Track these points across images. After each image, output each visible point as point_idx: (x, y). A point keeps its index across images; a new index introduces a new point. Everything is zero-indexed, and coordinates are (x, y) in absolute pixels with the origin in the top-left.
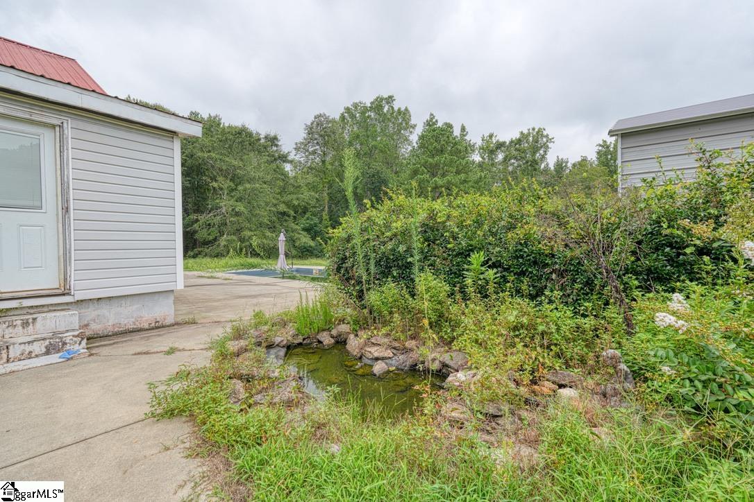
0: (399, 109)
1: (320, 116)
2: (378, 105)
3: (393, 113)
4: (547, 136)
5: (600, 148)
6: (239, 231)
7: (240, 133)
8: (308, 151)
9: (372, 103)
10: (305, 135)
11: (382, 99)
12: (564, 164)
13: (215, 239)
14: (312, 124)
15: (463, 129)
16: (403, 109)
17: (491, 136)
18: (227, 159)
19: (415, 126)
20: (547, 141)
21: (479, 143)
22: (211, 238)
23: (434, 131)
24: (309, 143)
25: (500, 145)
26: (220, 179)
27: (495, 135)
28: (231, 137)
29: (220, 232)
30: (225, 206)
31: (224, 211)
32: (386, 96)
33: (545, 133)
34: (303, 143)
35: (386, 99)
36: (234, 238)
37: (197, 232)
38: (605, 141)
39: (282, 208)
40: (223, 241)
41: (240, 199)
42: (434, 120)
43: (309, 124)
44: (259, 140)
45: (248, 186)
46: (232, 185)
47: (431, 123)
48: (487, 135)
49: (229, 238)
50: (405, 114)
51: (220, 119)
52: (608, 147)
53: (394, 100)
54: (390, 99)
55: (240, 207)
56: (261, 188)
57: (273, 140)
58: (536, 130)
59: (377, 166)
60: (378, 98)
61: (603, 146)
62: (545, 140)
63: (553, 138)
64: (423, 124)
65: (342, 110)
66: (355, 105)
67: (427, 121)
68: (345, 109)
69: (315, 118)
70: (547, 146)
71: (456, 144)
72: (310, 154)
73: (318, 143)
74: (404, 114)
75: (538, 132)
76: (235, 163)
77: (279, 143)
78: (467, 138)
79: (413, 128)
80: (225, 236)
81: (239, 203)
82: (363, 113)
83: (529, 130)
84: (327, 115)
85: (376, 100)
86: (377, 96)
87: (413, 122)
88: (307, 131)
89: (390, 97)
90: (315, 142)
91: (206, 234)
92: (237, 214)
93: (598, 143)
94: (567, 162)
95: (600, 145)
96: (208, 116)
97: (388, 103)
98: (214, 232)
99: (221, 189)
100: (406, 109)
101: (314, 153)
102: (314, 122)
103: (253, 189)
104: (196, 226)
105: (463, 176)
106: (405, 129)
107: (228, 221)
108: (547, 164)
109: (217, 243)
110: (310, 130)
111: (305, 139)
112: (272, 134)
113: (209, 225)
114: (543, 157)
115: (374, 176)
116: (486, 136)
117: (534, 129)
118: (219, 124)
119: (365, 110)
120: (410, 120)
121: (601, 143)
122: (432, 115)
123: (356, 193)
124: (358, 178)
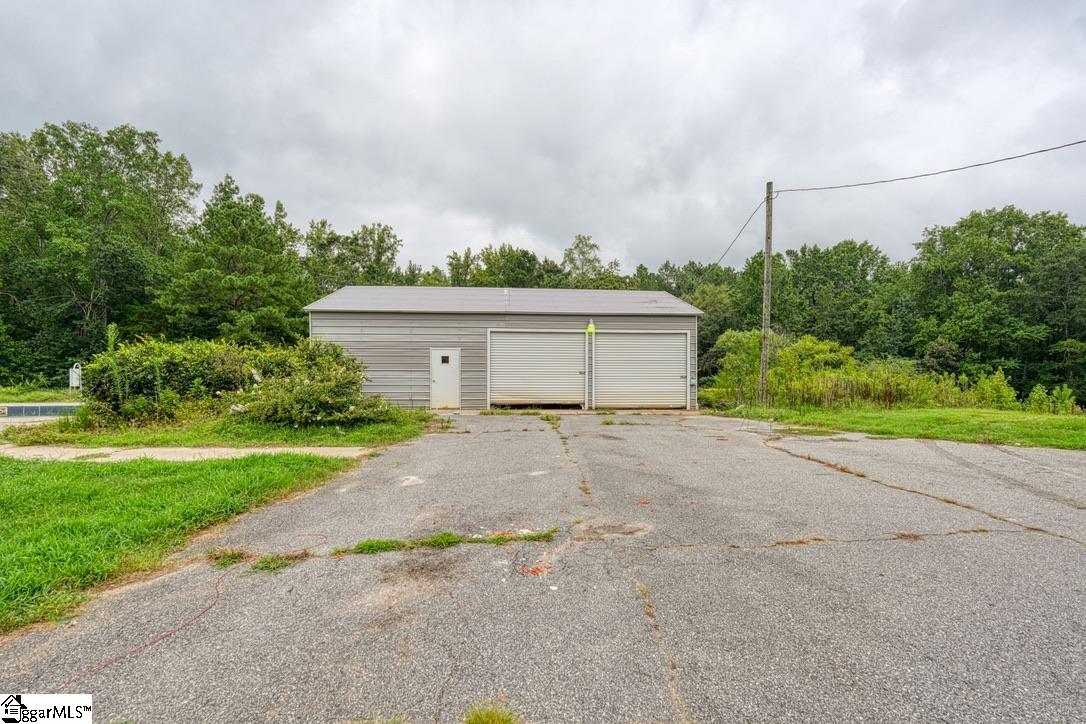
0: (168, 155)
2: (124, 139)
3: (155, 158)
4: (395, 237)
5: (451, 260)
9: (111, 133)
11: (133, 133)
12: (417, 272)
15: (279, 207)
16: (176, 156)
17: (324, 224)
19: (200, 186)
20: (395, 243)
21: (304, 230)
23: (230, 207)
25: (334, 240)
27: (328, 223)
32: (140, 130)
33: (393, 233)
35: (142, 134)
38: (455, 253)
42: (232, 186)
47: (226, 190)
48: (318, 220)
50: (180, 165)
52: (459, 260)
53: (159, 140)
54: (150, 138)
58: (382, 227)
59: (122, 240)
60: (124, 128)
61: (453, 258)
62: (392, 240)
63: (402, 241)
64: (213, 188)
66: (73, 128)
67: (221, 185)
71: (264, 232)
74: (178, 163)
75: (384, 230)
78: (287, 221)
79: (196, 189)
82: (90, 144)
83: (374, 225)
85: (121, 130)
86: (123, 124)
87: (195, 179)
89: (151, 134)
93: (448, 254)
94: (420, 270)
95: (451, 257)
97: (145, 142)
100: (183, 158)
105: (273, 277)
106: (181, 188)
108: (399, 269)
114: (391, 260)
116: (316, 222)
117: (379, 225)
119: (93, 142)
120: (189, 175)
121: (452, 255)
122: (228, 177)
123: (72, 280)
124: (77, 255)
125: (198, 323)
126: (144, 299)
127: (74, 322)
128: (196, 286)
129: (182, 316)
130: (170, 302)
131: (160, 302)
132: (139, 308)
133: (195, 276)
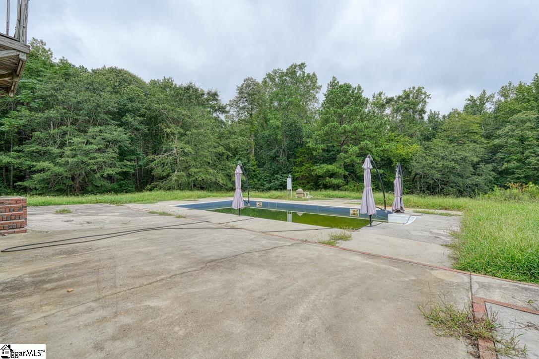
0: (308, 74)
1: (249, 79)
2: (292, 72)
3: (303, 78)
4: (425, 94)
5: (469, 102)
6: (186, 168)
7: (188, 89)
8: (239, 106)
9: (288, 69)
10: (237, 95)
11: (296, 66)
12: (436, 116)
13: (168, 175)
14: (242, 86)
15: (359, 88)
16: (311, 74)
17: (380, 94)
18: (178, 110)
19: (321, 87)
20: (425, 97)
21: (371, 100)
22: (165, 174)
24: (240, 100)
25: (389, 100)
26: (173, 126)
27: (383, 93)
28: (181, 92)
29: (171, 169)
30: (176, 147)
31: (175, 151)
32: (299, 63)
33: (423, 91)
34: (235, 100)
35: (299, 65)
36: (183, 173)
37: (154, 169)
38: (472, 97)
39: (221, 149)
40: (174, 177)
41: (188, 143)
42: (336, 82)
43: (240, 86)
44: (203, 94)
45: (195, 131)
46: (182, 131)
47: (333, 84)
48: (377, 93)
49: (179, 174)
50: (313, 78)
51: (173, 81)
52: (475, 101)
53: (306, 66)
54: (302, 66)
55: (188, 149)
56: (205, 133)
57: (214, 96)
58: (416, 88)
59: (294, 117)
60: (292, 65)
61: (471, 101)
62: (423, 96)
63: (430, 95)
64: (327, 85)
65: (265, 76)
66: (275, 72)
67: (331, 83)
68: (267, 75)
69: (245, 81)
70: (425, 101)
72: (241, 109)
73: (247, 100)
75: (418, 90)
76: (184, 112)
77: (219, 98)
78: (363, 95)
79: (319, 89)
80: (176, 172)
81: (188, 146)
82: (281, 77)
83: (410, 88)
84: (254, 79)
85: (291, 67)
86: (292, 64)
87: (318, 84)
88: (238, 91)
89: (303, 64)
90: (245, 99)
91: (161, 171)
92: (186, 154)
93: (467, 98)
94: (439, 114)
95: (469, 100)
96: (163, 78)
97: (300, 69)
98: (168, 170)
99: (173, 134)
100: (314, 74)
101: (243, 108)
102: (244, 84)
103: (199, 134)
104: (153, 164)
106: (313, 90)
107: (178, 161)
109: (169, 178)
110: (241, 91)
111: (237, 97)
112: (213, 91)
113: (164, 163)
115: (291, 125)
116: (376, 94)
117: (414, 88)
118: (172, 84)
119: (282, 75)
120: (316, 82)
121: (469, 98)
122: (334, 78)
123: (276, 139)
124: (278, 127)
125: (325, 155)
126: (302, 144)
127: (277, 158)
128: (327, 134)
129: (320, 151)
130: (314, 144)
131: (310, 144)
132: (300, 150)
133: (326, 128)
